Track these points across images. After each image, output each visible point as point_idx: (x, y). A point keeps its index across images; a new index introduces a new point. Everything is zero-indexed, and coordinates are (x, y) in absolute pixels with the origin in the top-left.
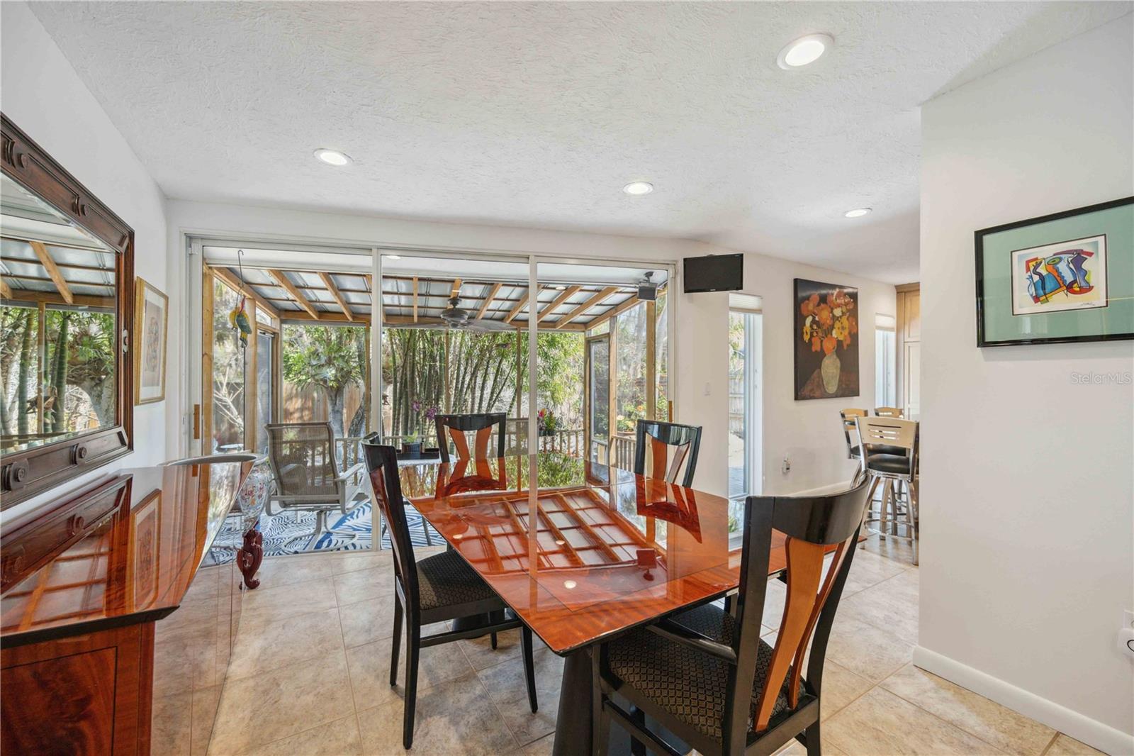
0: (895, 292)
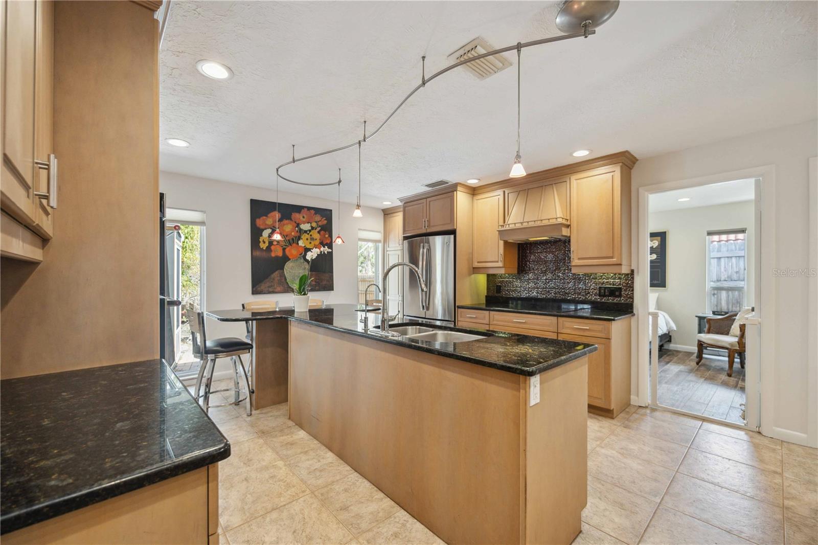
0: (383, 214)
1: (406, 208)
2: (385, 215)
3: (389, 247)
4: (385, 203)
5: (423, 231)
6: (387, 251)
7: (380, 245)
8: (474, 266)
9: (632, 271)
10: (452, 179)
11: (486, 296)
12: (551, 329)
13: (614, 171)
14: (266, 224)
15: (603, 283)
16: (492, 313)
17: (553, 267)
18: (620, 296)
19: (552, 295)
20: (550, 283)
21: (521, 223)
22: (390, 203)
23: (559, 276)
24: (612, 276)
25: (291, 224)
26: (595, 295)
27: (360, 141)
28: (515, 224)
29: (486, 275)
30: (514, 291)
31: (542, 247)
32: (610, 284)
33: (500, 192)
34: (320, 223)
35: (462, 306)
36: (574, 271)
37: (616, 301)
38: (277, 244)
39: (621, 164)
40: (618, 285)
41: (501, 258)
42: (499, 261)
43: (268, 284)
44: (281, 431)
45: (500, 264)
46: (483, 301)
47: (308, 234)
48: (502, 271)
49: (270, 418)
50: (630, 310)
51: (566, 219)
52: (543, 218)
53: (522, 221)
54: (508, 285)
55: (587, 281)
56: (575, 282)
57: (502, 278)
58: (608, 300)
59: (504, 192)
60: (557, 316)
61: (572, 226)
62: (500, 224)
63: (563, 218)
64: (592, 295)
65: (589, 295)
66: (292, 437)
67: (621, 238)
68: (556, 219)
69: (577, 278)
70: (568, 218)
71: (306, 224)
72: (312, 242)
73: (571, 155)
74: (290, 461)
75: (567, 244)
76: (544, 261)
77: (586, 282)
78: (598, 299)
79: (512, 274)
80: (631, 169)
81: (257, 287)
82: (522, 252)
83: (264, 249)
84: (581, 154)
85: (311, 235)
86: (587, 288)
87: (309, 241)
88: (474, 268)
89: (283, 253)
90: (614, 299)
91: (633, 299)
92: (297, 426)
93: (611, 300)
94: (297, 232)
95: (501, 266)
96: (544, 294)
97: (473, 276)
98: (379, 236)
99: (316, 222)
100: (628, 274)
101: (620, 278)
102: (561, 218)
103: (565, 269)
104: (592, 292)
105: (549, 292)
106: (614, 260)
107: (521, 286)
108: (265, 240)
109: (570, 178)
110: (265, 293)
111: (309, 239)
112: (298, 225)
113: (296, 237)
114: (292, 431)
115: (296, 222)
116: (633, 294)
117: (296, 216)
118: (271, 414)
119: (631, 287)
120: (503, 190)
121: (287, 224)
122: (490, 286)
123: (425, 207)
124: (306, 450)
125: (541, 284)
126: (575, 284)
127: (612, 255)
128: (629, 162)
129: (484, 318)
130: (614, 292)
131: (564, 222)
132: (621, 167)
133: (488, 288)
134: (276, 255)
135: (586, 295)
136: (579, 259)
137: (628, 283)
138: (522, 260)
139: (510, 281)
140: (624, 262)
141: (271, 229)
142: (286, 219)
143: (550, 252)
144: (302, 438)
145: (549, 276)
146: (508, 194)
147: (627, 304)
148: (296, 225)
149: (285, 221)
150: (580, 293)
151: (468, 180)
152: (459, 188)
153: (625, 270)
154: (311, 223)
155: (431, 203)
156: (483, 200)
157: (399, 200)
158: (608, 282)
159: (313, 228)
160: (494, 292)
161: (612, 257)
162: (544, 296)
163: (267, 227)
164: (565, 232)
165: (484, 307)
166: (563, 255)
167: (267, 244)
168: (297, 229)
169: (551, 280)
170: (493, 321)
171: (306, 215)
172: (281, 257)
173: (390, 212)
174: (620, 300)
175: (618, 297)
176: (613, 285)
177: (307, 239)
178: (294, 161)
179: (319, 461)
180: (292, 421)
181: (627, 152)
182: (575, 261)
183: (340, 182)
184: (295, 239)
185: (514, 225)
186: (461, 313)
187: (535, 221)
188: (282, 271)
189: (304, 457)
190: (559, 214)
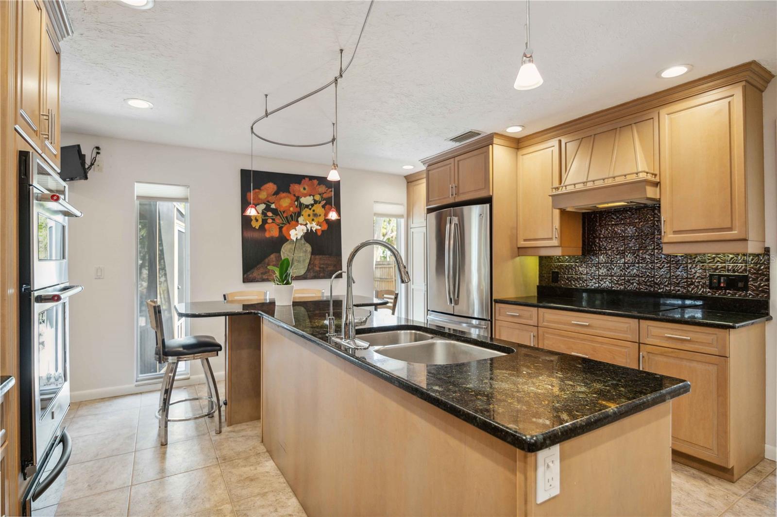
1: (430, 172)
2: (408, 183)
3: (413, 223)
4: (405, 167)
5: (451, 200)
6: (411, 228)
7: (402, 221)
8: (519, 246)
9: (767, 251)
10: (485, 128)
11: (538, 286)
12: (629, 337)
13: (733, 95)
14: (259, 199)
15: (716, 269)
16: (541, 310)
17: (635, 246)
18: (746, 288)
19: (634, 286)
20: (631, 268)
21: (584, 183)
22: (412, 167)
23: (644, 259)
24: (732, 258)
25: (288, 197)
26: (703, 287)
27: (336, 78)
28: (575, 185)
29: (538, 257)
30: (577, 280)
31: (618, 217)
32: (728, 270)
33: (555, 142)
34: (325, 196)
35: (500, 300)
36: (667, 250)
37: (740, 295)
38: (273, 222)
39: (744, 83)
40: (741, 272)
41: (556, 234)
42: (554, 238)
43: (262, 270)
44: (247, 459)
45: (555, 242)
46: (534, 292)
47: (310, 209)
48: (558, 252)
49: (240, 439)
50: (763, 311)
51: (653, 174)
52: (615, 175)
53: (585, 180)
54: (569, 272)
55: (690, 266)
56: (670, 267)
57: (560, 262)
58: (725, 294)
59: (560, 141)
60: (639, 318)
61: (662, 183)
62: (554, 186)
63: (647, 173)
64: (697, 287)
65: (692, 286)
66: (256, 469)
67: (746, 197)
68: (637, 174)
69: (672, 260)
70: (657, 172)
71: (308, 198)
72: (315, 219)
73: (658, 75)
74: (240, 506)
75: (656, 212)
76: (622, 237)
77: (687, 267)
78: (708, 291)
79: (574, 256)
80: (762, 91)
81: (249, 273)
82: (588, 224)
83: (257, 228)
84: (675, 73)
85: (314, 211)
86: (689, 276)
87: (312, 217)
88: (519, 248)
89: (280, 232)
90: (736, 294)
91: (768, 293)
92: (267, 454)
93: (729, 294)
94: (297, 207)
95: (557, 245)
96: (622, 285)
97: (518, 259)
98: (401, 209)
99: (320, 194)
100: (758, 255)
101: (745, 262)
102: (645, 172)
103: (654, 249)
104: (699, 282)
105: (629, 281)
106: (734, 234)
107: (587, 273)
108: (257, 218)
109: (659, 113)
110: (257, 281)
111: (311, 215)
112: (298, 199)
113: (295, 213)
114: (259, 460)
115: (295, 195)
116: (768, 285)
117: (295, 188)
118: (244, 433)
119: (764, 275)
120: (559, 138)
121: (285, 197)
122: (543, 272)
123: (452, 168)
124: (266, 490)
125: (616, 270)
126: (670, 270)
127: (730, 226)
128: (758, 79)
129: (531, 318)
130: (736, 282)
131: (650, 177)
132: (744, 88)
133: (541, 276)
134: (271, 235)
135: (689, 286)
136: (675, 232)
137: (759, 269)
138: (588, 235)
139: (572, 266)
140: (752, 235)
141: (265, 204)
142: (283, 192)
143: (630, 224)
144: (267, 472)
145: (629, 258)
146: (566, 143)
147: (759, 301)
148: (295, 198)
149: (282, 195)
150: (679, 283)
151: (508, 127)
152: (496, 140)
153: (753, 248)
154: (313, 196)
155: (461, 163)
156: (530, 155)
157: (422, 162)
158: (725, 267)
159: (316, 202)
160: (549, 280)
161: (730, 229)
162: (622, 287)
163: (260, 201)
164: (651, 193)
165: (535, 302)
166: (651, 227)
167: (260, 222)
168: (296, 203)
169: (633, 264)
170: (543, 322)
171: (308, 186)
172: (277, 238)
173: (414, 179)
174: (746, 295)
175: (743, 291)
176: (734, 271)
177: (309, 215)
178: (267, 115)
179: (276, 511)
180: (264, 445)
181: (754, 62)
182: (668, 235)
183: (334, 140)
184: (293, 215)
185: (573, 186)
186: (500, 310)
187: (604, 180)
188: (277, 254)
189: (259, 501)
190: (642, 166)
